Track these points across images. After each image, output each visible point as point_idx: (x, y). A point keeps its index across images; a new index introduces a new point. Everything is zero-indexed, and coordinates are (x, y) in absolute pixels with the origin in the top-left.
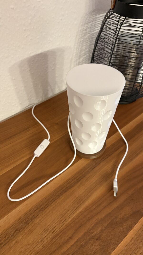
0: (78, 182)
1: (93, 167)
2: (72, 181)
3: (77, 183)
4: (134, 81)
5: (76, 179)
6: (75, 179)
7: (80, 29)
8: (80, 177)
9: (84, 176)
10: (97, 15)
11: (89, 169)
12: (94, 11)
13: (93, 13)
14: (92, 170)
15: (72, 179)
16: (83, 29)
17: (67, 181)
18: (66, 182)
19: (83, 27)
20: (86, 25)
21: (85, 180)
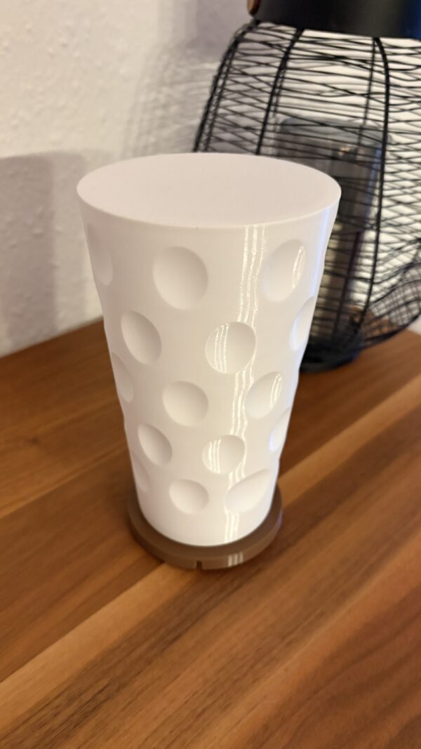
0: (86, 716)
1: (170, 638)
2: (56, 715)
3: (78, 725)
4: (344, 272)
5: (76, 703)
6: (70, 701)
7: (142, 99)
8: (100, 691)
9: (123, 686)
10: (205, 61)
11: (146, 645)
12: (193, 44)
13: (189, 52)
14: (164, 650)
15: (57, 702)
16: (156, 100)
17: (30, 718)
18: (27, 720)
19: (153, 95)
20: (166, 90)
21: (123, 709)
